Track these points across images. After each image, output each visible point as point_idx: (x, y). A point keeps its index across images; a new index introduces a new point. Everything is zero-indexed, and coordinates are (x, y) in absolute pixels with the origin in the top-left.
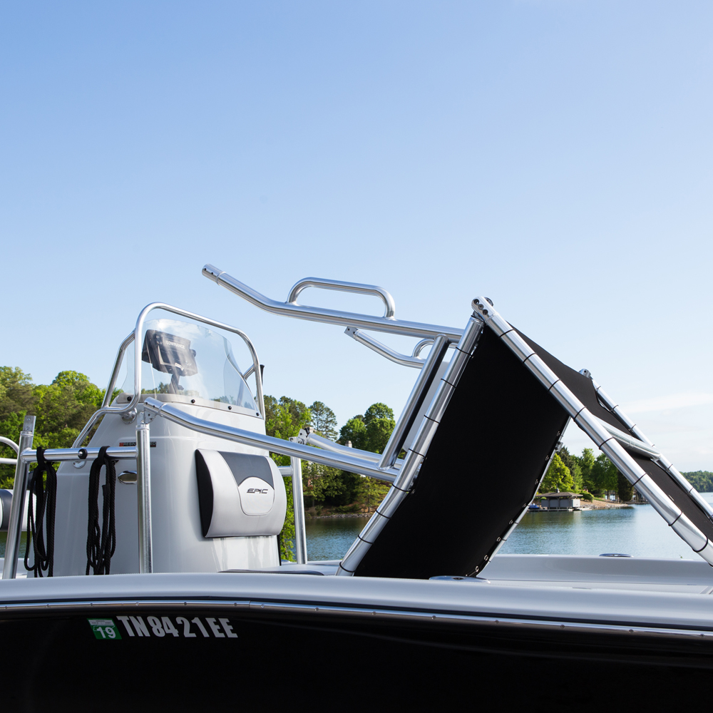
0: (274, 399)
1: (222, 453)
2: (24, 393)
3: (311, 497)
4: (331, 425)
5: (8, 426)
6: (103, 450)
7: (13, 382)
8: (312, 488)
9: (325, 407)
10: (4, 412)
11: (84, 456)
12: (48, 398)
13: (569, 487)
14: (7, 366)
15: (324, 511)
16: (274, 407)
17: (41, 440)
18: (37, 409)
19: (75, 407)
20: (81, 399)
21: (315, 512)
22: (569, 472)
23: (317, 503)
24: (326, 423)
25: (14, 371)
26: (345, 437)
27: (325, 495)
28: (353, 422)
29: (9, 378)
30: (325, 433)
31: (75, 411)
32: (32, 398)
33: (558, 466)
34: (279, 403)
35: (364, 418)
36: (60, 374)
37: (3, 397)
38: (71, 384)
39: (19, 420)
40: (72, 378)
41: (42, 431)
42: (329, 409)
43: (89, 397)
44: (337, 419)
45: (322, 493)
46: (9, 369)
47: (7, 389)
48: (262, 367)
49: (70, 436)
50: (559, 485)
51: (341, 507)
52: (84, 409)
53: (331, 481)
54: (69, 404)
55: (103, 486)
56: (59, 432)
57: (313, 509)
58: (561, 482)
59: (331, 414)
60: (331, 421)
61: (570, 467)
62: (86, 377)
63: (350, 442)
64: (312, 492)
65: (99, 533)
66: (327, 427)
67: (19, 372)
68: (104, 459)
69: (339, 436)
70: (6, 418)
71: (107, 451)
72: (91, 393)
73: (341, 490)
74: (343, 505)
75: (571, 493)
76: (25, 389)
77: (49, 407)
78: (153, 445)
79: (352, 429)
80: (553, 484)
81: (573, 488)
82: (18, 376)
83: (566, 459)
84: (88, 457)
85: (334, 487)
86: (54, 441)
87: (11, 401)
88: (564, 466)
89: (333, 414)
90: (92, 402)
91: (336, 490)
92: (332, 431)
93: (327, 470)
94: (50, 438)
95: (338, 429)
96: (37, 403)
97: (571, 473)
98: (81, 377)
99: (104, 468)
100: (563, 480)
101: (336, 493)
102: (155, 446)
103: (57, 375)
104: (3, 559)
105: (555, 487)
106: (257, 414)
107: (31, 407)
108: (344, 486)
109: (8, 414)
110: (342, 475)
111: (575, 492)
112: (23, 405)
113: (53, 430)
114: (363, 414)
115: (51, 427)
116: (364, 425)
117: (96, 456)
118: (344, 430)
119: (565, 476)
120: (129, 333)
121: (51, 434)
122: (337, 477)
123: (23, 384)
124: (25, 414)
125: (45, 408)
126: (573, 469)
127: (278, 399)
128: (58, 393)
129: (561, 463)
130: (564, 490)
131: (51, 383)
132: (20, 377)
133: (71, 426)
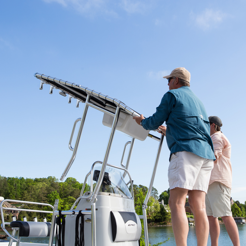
0: (137, 186)
1: (119, 212)
2: (56, 185)
3: (150, 219)
4: (156, 194)
5: (51, 196)
6: (80, 211)
7: (53, 181)
8: (150, 216)
9: (154, 188)
10: (49, 191)
11: (74, 213)
12: (63, 186)
13: (241, 215)
14: (51, 176)
15: (155, 224)
16: (137, 188)
17: (61, 200)
18: (60, 190)
19: (72, 189)
20: (74, 187)
21: (152, 224)
22: (240, 210)
23: (152, 221)
24: (155, 194)
25: (53, 177)
26: (161, 198)
27: (155, 218)
28: (163, 193)
29: (52, 180)
30: (154, 197)
31: (72, 191)
32: (59, 187)
33: (236, 207)
34: (138, 187)
35: (167, 192)
36: (67, 179)
37: (50, 186)
38: (71, 182)
39: (54, 194)
40: (71, 180)
41: (62, 197)
42: (155, 189)
43: (77, 186)
44: (158, 192)
45: (154, 218)
46: (52, 177)
47: (51, 184)
48: (133, 181)
49: (70, 199)
50: (237, 214)
51: (160, 223)
52: (75, 190)
53: (157, 214)
54: (70, 188)
55: (80, 224)
56: (67, 198)
57: (151, 223)
58: (237, 213)
59: (156, 190)
60: (156, 193)
61: (240, 208)
62: (76, 179)
63: (163, 200)
64: (151, 217)
65: (79, 240)
66: (155, 195)
67: (55, 178)
68: (81, 215)
69: (159, 198)
70: (50, 193)
71: (81, 212)
72: (77, 184)
73: (160, 217)
74: (161, 222)
75: (241, 217)
76: (56, 184)
77: (64, 189)
78: (97, 209)
79: (163, 195)
80: (234, 214)
81: (242, 215)
82: (54, 179)
83: (239, 205)
84: (75, 214)
85: (158, 216)
86: (65, 201)
87: (52, 187)
88: (238, 207)
89: (157, 190)
90: (78, 187)
91: (159, 217)
92: (157, 196)
93: (155, 210)
94: (64, 200)
95: (158, 195)
96: (60, 188)
97: (241, 210)
98: (74, 179)
99: (80, 217)
100: (238, 212)
101: (159, 218)
102: (97, 210)
103: (66, 179)
104: (48, 244)
105: (236, 215)
106: (131, 198)
107: (58, 190)
108: (161, 215)
109: (51, 192)
110: (161, 211)
111: (243, 217)
112: (56, 189)
113: (65, 197)
114: (167, 190)
115: (64, 196)
116: (167, 194)
117: (78, 214)
118: (161, 196)
119: (239, 211)
120: (89, 172)
121: (64, 198)
122: (159, 212)
123: (56, 182)
124: (56, 192)
125: (63, 190)
126: (242, 208)
127: (138, 185)
128: (66, 185)
129: (237, 206)
130: (239, 216)
131: (65, 181)
132: (55, 180)
133: (71, 196)
